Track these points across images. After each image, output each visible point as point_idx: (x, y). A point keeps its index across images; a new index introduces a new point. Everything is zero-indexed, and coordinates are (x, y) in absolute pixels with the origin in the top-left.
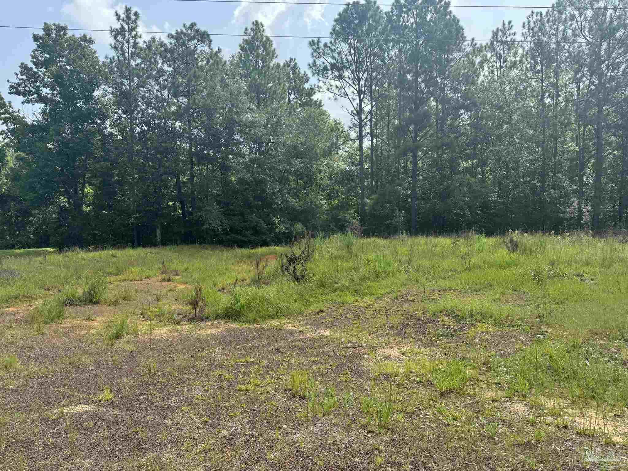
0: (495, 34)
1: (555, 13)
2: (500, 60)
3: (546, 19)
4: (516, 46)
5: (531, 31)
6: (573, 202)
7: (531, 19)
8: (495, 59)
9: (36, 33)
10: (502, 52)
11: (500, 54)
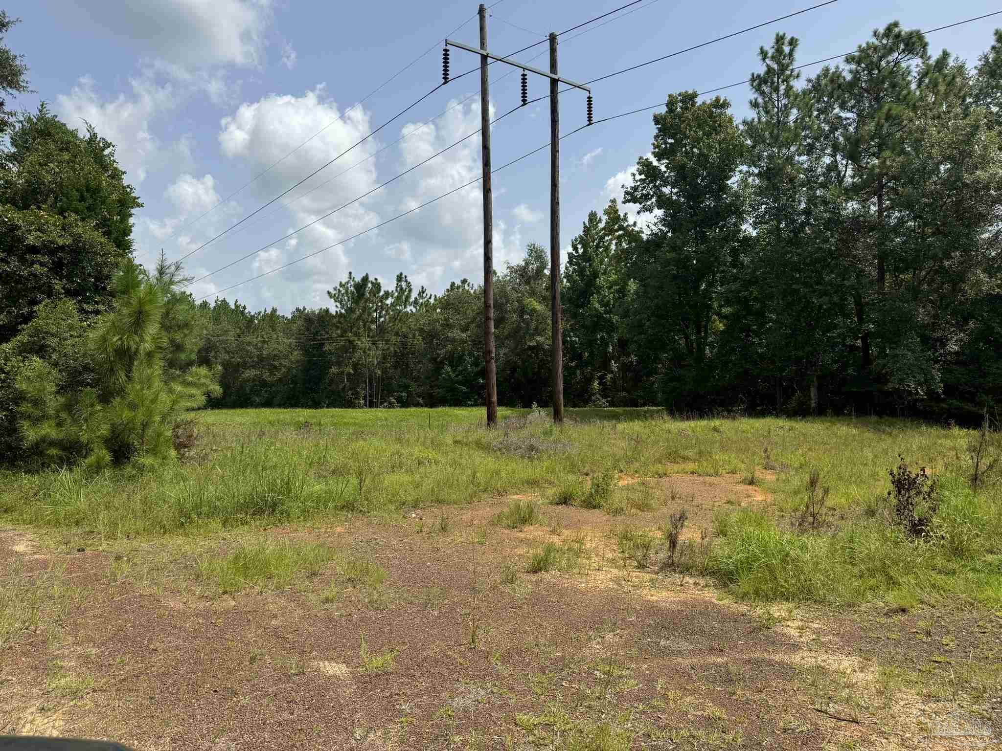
9: (657, 113)
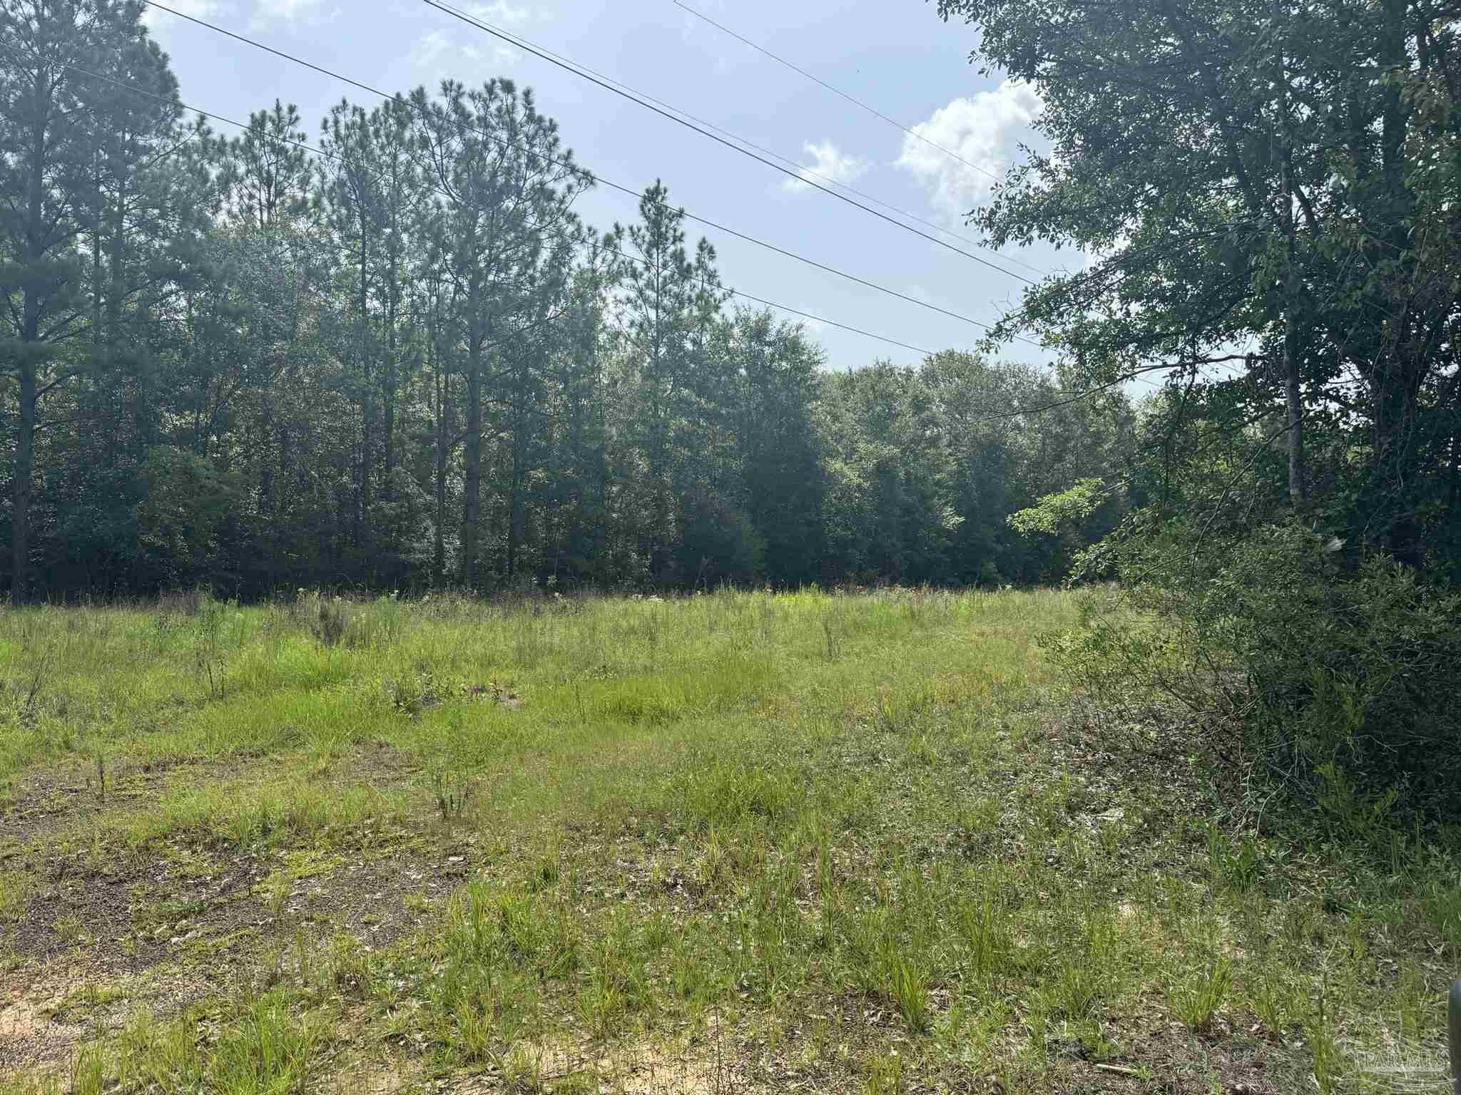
0: (258, 123)
1: (391, 121)
2: (269, 187)
3: (371, 129)
4: (306, 165)
5: (340, 143)
6: (426, 529)
7: (341, 118)
8: (257, 182)
10: (273, 169)
11: (268, 172)
